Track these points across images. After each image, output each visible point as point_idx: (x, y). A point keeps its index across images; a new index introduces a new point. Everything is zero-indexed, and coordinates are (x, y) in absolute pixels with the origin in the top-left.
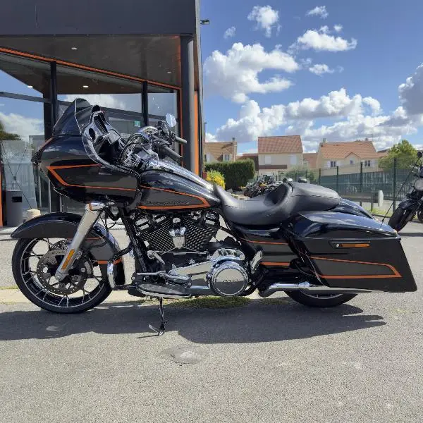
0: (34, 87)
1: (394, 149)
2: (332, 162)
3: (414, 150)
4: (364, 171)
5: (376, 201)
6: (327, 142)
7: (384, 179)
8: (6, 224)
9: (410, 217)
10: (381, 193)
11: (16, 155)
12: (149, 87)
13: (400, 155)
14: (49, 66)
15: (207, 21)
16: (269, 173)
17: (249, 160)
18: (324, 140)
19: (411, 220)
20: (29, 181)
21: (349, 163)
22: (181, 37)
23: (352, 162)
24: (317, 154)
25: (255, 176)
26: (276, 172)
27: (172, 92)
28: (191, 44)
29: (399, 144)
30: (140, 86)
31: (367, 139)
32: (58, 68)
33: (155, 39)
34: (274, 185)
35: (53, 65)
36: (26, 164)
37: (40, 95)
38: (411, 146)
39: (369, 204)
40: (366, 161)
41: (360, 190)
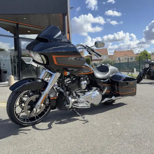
0: (10, 32)
1: (141, 53)
2: (118, 58)
3: (148, 53)
4: (129, 61)
5: (133, 72)
6: (117, 51)
7: (137, 64)
8: (1, 81)
9: (143, 77)
10: (135, 69)
11: (4, 56)
13: (143, 55)
14: (16, 25)
15: (73, 8)
16: (96, 62)
17: (88, 57)
18: (116, 50)
19: (144, 78)
20: (9, 66)
21: (125, 58)
22: (62, 14)
23: (126, 58)
24: (113, 55)
25: (91, 64)
26: (98, 62)
28: (66, 17)
29: (143, 51)
31: (131, 50)
32: (19, 26)
33: (54, 15)
34: (97, 66)
35: (17, 24)
36: (7, 60)
37: (13, 35)
38: (147, 52)
39: (131, 73)
40: (131, 58)
41: (128, 68)
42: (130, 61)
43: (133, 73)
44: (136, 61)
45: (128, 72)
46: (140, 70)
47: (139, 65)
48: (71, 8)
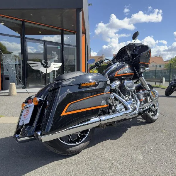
5: (162, 82)
7: (166, 73)
8: (2, 89)
9: (175, 89)
10: (164, 79)
12: (64, 32)
13: (174, 63)
14: (21, 23)
15: (91, 4)
22: (77, 10)
23: (153, 65)
27: (74, 34)
28: (81, 13)
29: (174, 58)
30: (60, 31)
31: (160, 56)
32: (26, 24)
35: (23, 22)
37: (19, 35)
39: (159, 83)
40: (159, 65)
41: (155, 77)
42: (158, 68)
43: (161, 84)
44: (166, 69)
45: (156, 82)
46: (170, 80)
47: (168, 74)
48: (89, 4)
